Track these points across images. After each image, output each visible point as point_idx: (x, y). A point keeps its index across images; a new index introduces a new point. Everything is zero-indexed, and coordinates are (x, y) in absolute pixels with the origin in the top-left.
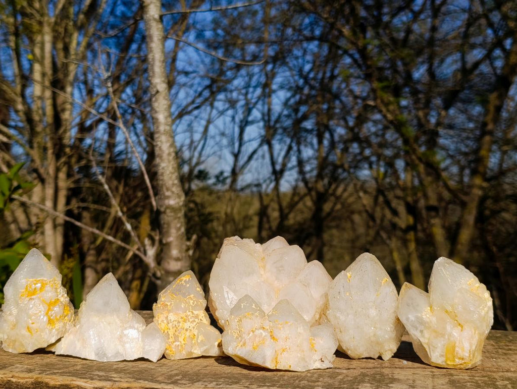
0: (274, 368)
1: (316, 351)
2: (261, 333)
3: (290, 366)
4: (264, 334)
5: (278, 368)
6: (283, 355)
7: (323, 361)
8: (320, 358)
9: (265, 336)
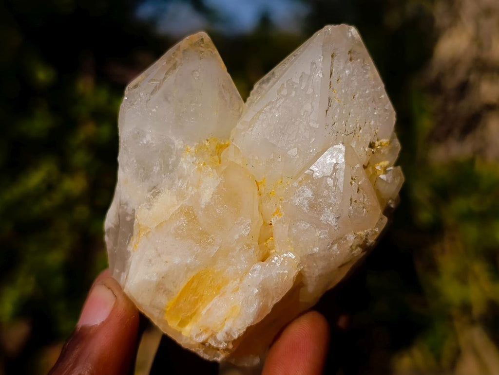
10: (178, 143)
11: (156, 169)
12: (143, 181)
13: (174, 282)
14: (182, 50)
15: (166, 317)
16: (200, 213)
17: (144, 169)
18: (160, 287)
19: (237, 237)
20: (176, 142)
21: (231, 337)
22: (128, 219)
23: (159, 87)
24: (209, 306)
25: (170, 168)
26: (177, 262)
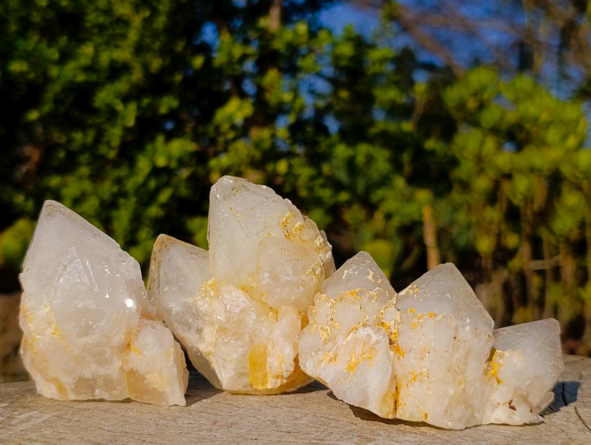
0: (390, 417)
1: (499, 382)
2: (369, 335)
3: (426, 415)
4: (374, 338)
5: (398, 417)
6: (411, 389)
7: (513, 408)
8: (508, 400)
9: (377, 342)
10: (190, 300)
11: (191, 321)
12: (190, 331)
13: (243, 367)
14: (157, 252)
15: (255, 387)
16: (226, 325)
17: (185, 325)
18: (241, 375)
19: (252, 322)
20: (188, 300)
21: (290, 371)
22: (199, 354)
23: (160, 281)
24: (268, 366)
25: (196, 314)
26: (235, 357)
